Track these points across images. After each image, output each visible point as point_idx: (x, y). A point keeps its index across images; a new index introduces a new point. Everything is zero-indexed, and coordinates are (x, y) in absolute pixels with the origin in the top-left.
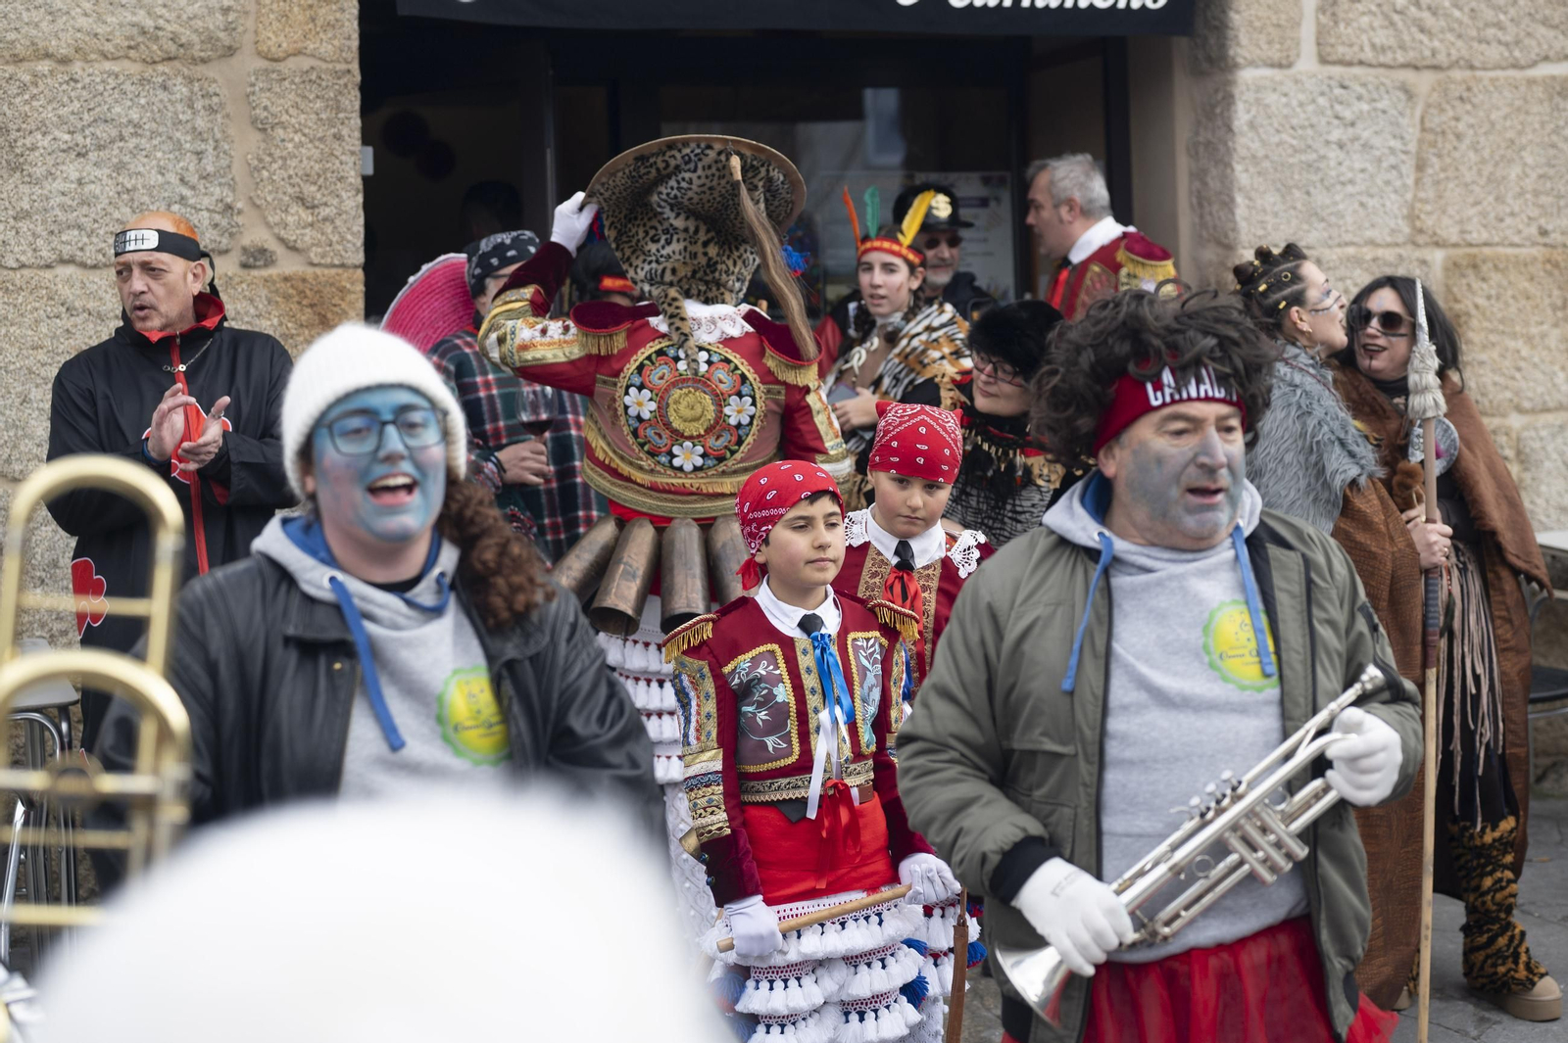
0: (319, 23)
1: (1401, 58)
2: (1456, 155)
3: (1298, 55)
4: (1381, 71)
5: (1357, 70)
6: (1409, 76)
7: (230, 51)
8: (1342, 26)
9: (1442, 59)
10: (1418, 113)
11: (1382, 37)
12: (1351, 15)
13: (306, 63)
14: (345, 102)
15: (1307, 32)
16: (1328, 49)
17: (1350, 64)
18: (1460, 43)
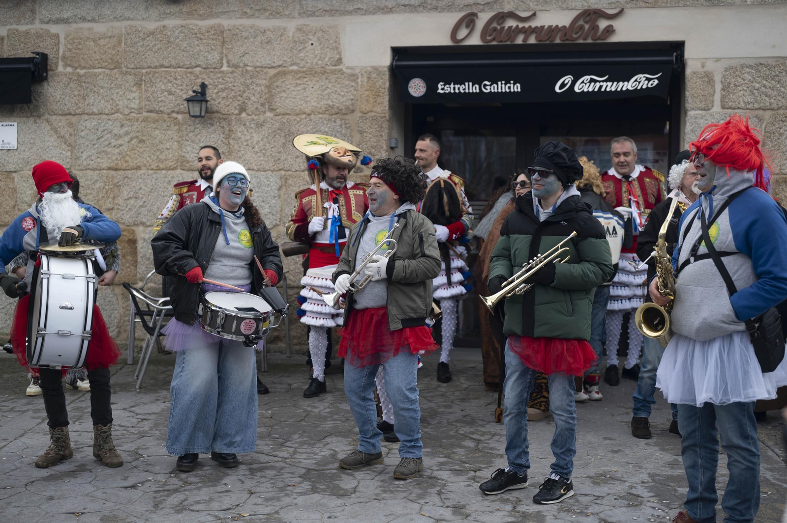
0: (378, 102)
1: (756, 106)
2: (780, 141)
3: (713, 106)
4: (748, 111)
5: (737, 111)
6: (760, 112)
7: (353, 111)
8: (731, 95)
9: (775, 106)
10: (763, 126)
11: (749, 99)
12: (735, 91)
13: (373, 114)
14: (384, 126)
15: (717, 97)
16: (725, 103)
17: (734, 109)
18: (783, 100)
